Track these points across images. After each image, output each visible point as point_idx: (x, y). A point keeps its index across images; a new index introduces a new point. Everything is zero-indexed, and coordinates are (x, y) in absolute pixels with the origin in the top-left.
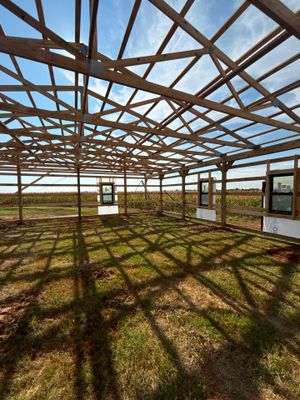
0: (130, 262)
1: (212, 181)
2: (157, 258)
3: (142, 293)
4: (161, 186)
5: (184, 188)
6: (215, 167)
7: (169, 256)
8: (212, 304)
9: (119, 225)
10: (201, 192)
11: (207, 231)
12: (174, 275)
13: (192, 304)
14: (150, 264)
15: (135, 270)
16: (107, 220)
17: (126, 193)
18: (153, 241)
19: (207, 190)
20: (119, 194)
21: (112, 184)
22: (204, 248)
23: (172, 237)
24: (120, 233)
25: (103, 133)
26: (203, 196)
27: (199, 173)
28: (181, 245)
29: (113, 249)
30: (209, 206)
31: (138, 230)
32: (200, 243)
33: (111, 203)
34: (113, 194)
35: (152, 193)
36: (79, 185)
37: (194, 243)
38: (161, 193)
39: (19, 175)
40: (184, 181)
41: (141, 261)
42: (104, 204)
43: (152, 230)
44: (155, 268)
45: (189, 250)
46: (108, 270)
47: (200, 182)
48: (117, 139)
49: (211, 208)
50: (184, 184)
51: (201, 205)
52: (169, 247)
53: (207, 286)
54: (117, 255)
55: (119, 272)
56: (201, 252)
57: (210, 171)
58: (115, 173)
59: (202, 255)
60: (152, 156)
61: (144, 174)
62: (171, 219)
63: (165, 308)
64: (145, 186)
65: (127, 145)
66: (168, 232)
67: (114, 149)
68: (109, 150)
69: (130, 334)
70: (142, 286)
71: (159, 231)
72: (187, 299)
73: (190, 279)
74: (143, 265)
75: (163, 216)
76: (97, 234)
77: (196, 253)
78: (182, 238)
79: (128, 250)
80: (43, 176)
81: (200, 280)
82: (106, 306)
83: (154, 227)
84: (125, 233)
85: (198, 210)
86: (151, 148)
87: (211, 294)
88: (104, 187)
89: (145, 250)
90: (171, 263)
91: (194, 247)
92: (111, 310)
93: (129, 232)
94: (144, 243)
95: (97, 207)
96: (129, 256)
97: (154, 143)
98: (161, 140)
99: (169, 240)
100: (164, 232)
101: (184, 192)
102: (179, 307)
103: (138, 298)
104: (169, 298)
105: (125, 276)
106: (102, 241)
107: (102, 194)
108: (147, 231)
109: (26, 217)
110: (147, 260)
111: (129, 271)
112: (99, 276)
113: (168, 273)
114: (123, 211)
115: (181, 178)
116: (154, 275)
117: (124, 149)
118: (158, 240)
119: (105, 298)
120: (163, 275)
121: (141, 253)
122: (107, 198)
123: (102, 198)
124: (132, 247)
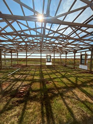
0: (56, 80)
1: (86, 55)
2: (65, 80)
3: (60, 91)
4: (66, 57)
5: (75, 57)
6: (88, 50)
7: (69, 80)
8: (86, 99)
9: (52, 68)
10: (81, 59)
11: (83, 73)
12: (71, 87)
13: (78, 98)
14: (62, 82)
15: (57, 83)
16: (49, 67)
17: (54, 59)
18: (63, 75)
19: (84, 58)
20: (52, 59)
21: (50, 56)
22: (82, 79)
23: (70, 74)
24: (52, 71)
25: (48, 40)
26: (82, 60)
27: (81, 52)
28: (74, 77)
29: (51, 75)
30: (85, 64)
31: (58, 71)
32: (81, 77)
33: (50, 62)
34: (50, 59)
35: (63, 59)
36: (41, 56)
37: (78, 77)
38: (66, 59)
39: (26, 53)
40: (75, 55)
41: (60, 80)
42: (48, 62)
43: (63, 71)
44: (64, 83)
45: (77, 79)
46: (49, 82)
47: (81, 55)
48: (53, 42)
49: (86, 65)
50: (75, 56)
51: (81, 64)
52: (69, 77)
53: (84, 93)
54: (52, 78)
55: (53, 83)
56: (81, 80)
57: (86, 51)
58: (51, 52)
59: (81, 81)
60: (64, 47)
61: (60, 53)
62: (69, 68)
63: (68, 97)
64: (60, 56)
65: (56, 44)
66: (69, 72)
67: (51, 45)
68: (50, 45)
69: (57, 102)
70: (60, 88)
71: (65, 71)
72: (76, 95)
73: (77, 89)
74: (60, 82)
75: (67, 66)
76: (46, 71)
77: (79, 80)
78: (74, 75)
79: (55, 76)
80: (32, 53)
81: (81, 90)
82: (49, 92)
83: (63, 70)
84: (54, 71)
85: (80, 65)
86: (63, 44)
87: (86, 96)
88: (48, 57)
89: (60, 77)
90: (70, 83)
91: (78, 78)
92: (51, 94)
93: (55, 71)
94: (60, 75)
95: (46, 63)
96: (55, 78)
97: (65, 42)
98: (67, 41)
99: (69, 75)
100: (67, 72)
101: (75, 59)
102: (73, 98)
103: (59, 92)
104: (69, 94)
105: (55, 84)
106: (47, 73)
107: (47, 59)
108: (61, 71)
109: (28, 65)
110: (61, 80)
111: (56, 83)
112: (47, 83)
113: (69, 86)
114: (53, 64)
115: (74, 54)
116: (64, 85)
117: (54, 45)
118: (65, 74)
119: (49, 90)
120: (67, 86)
121: (59, 78)
122: (49, 60)
123: (47, 60)
124: (56, 76)
